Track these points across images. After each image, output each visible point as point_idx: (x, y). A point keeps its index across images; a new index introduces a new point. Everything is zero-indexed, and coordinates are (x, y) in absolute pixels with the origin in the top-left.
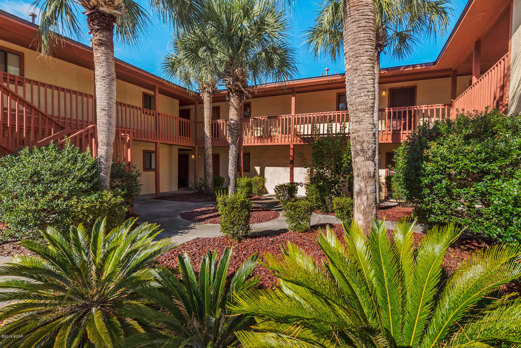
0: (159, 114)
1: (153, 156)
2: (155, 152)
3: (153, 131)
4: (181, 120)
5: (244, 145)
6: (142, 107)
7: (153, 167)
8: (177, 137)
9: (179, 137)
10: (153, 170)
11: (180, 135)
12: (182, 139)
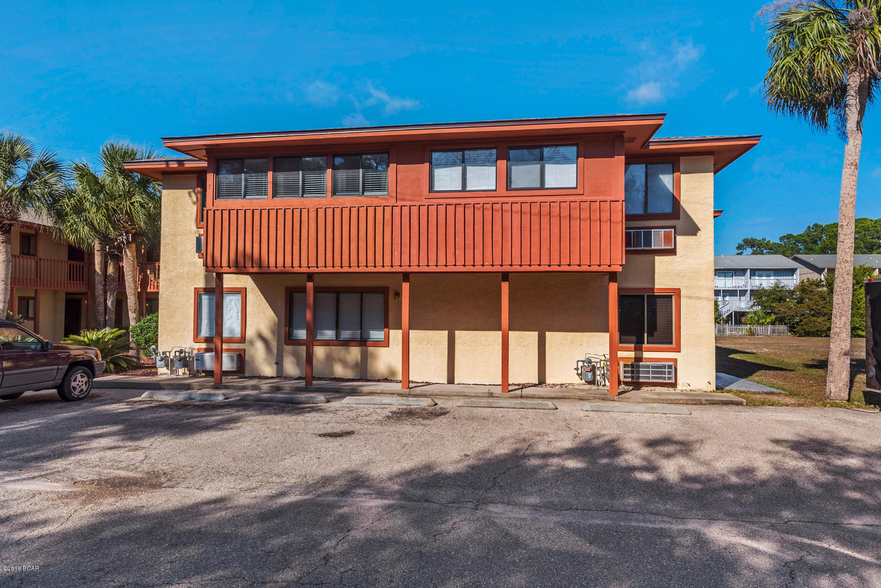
0: (40, 259)
1: (31, 302)
2: (34, 299)
3: (33, 278)
4: (72, 263)
5: (149, 290)
6: (18, 254)
7: (31, 315)
8: (66, 282)
9: (69, 282)
10: (31, 319)
11: (70, 280)
12: (72, 285)
